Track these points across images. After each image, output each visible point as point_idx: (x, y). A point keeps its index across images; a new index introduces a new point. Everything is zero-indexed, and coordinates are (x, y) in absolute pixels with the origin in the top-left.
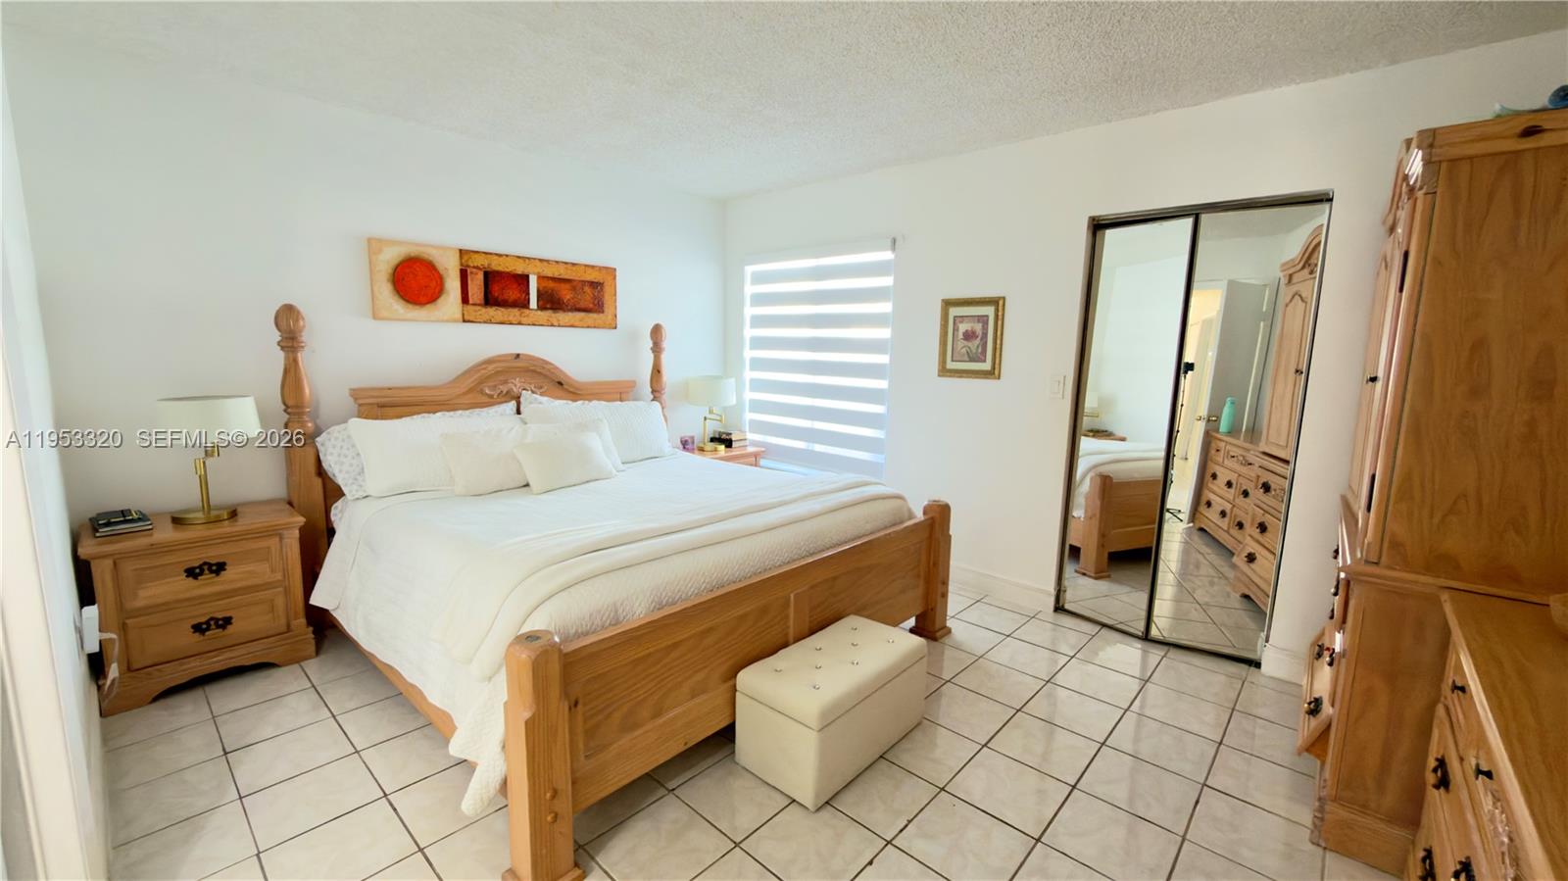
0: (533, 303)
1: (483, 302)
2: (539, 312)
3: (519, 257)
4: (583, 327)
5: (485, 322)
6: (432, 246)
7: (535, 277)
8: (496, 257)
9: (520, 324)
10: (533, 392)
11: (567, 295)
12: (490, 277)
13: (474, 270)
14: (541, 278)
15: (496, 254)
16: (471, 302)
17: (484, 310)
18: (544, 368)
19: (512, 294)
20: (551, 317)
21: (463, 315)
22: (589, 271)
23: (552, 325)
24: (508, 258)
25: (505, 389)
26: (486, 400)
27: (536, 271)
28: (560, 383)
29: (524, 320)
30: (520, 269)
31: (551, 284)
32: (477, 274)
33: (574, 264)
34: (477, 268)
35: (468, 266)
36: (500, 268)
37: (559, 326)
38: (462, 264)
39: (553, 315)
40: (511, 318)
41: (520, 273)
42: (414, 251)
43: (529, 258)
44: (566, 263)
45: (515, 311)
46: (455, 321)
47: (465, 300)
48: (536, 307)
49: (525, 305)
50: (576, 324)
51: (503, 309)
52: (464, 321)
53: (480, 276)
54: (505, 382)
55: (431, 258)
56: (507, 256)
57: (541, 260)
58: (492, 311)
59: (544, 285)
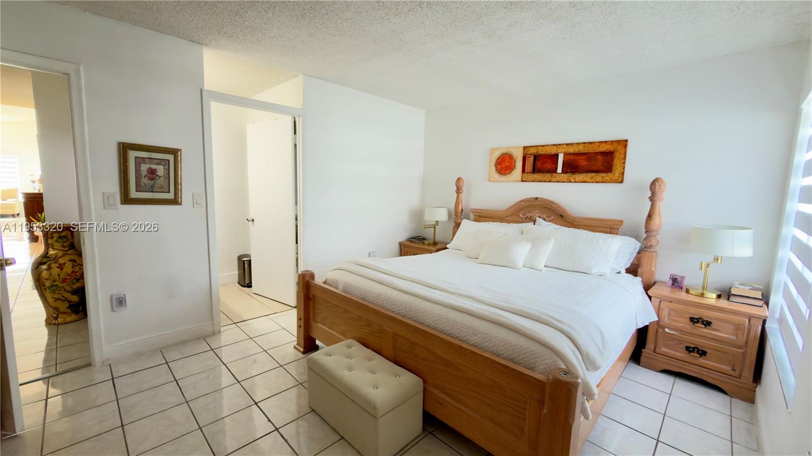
0: (559, 170)
1: (532, 171)
2: (563, 175)
3: (554, 145)
4: (593, 182)
5: (531, 181)
6: (512, 148)
7: (563, 154)
8: (541, 147)
9: (550, 181)
10: (545, 220)
11: (583, 162)
12: (536, 157)
13: (529, 156)
14: (566, 154)
15: (542, 146)
16: (526, 171)
17: (532, 175)
18: (551, 206)
19: (548, 166)
20: (570, 177)
21: (522, 178)
22: (603, 145)
23: (570, 182)
24: (548, 147)
25: (529, 215)
26: (521, 220)
27: (563, 151)
28: (562, 216)
29: (553, 179)
30: (553, 151)
31: (571, 157)
32: (530, 157)
33: (590, 143)
34: (531, 154)
35: (527, 154)
36: (543, 153)
37: (575, 182)
38: (524, 154)
39: (572, 176)
40: (545, 179)
41: (553, 153)
42: (504, 151)
43: (560, 145)
44: (584, 143)
45: (548, 175)
46: (518, 181)
47: (523, 171)
48: (561, 172)
49: (554, 171)
50: (587, 180)
51: (542, 174)
52: (522, 181)
53: (532, 158)
54: (530, 212)
55: (511, 153)
56: (547, 145)
57: (567, 144)
58: (536, 176)
59: (567, 158)
